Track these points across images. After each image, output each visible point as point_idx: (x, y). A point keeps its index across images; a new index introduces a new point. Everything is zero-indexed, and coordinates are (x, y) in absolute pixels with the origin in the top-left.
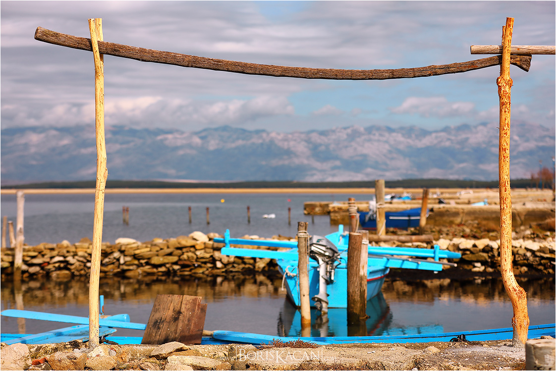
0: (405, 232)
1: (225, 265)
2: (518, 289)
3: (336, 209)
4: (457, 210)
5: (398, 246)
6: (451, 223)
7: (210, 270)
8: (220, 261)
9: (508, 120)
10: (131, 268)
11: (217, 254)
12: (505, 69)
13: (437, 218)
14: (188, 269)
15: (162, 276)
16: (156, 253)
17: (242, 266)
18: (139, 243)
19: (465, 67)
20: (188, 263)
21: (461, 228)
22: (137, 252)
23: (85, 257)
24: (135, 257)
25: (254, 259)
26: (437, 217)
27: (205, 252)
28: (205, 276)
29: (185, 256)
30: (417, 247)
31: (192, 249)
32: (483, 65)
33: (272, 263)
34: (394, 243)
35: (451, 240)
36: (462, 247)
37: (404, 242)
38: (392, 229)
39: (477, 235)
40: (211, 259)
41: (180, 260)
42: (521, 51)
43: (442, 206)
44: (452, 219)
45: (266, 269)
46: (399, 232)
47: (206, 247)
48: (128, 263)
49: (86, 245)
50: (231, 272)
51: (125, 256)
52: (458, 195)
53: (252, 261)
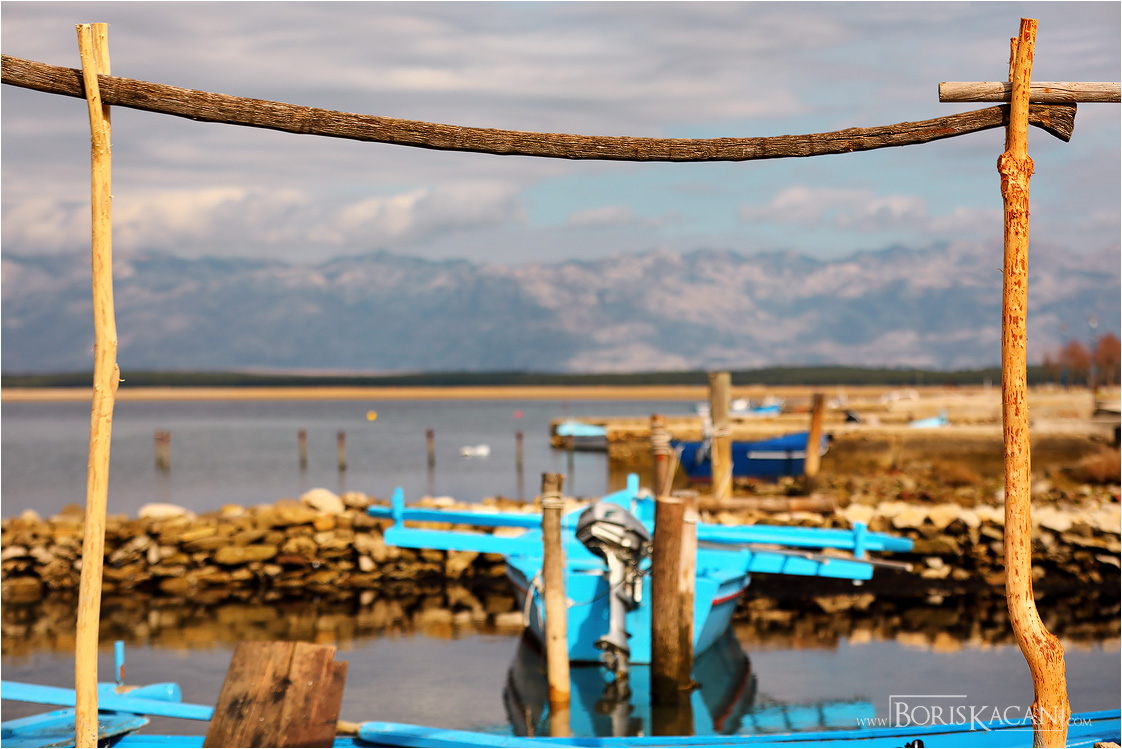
0: (772, 488)
1: (380, 565)
2: (1044, 639)
3: (620, 436)
4: (884, 438)
5: (759, 522)
6: (873, 467)
7: (347, 576)
8: (369, 554)
9: (1024, 254)
10: (173, 571)
11: (362, 541)
12: (1017, 136)
13: (843, 455)
14: (297, 574)
15: (242, 588)
16: (228, 539)
17: (417, 567)
18: (191, 517)
19: (926, 132)
20: (298, 560)
21: (894, 478)
22: (187, 536)
23: (71, 548)
24: (183, 547)
25: (444, 553)
26: (841, 452)
27: (337, 536)
28: (334, 590)
29: (291, 546)
30: (802, 523)
31: (308, 530)
32: (967, 127)
33: (482, 561)
34: (750, 515)
35: (875, 506)
36: (900, 523)
37: (771, 512)
38: (743, 481)
39: (932, 493)
40: (349, 551)
41: (280, 553)
42: (1053, 94)
43: (852, 428)
44: (873, 456)
45: (471, 573)
46: (761, 488)
47: (337, 525)
48: (165, 562)
49: (74, 521)
50: (394, 580)
51: (161, 544)
52: (884, 402)
53: (438, 556)
